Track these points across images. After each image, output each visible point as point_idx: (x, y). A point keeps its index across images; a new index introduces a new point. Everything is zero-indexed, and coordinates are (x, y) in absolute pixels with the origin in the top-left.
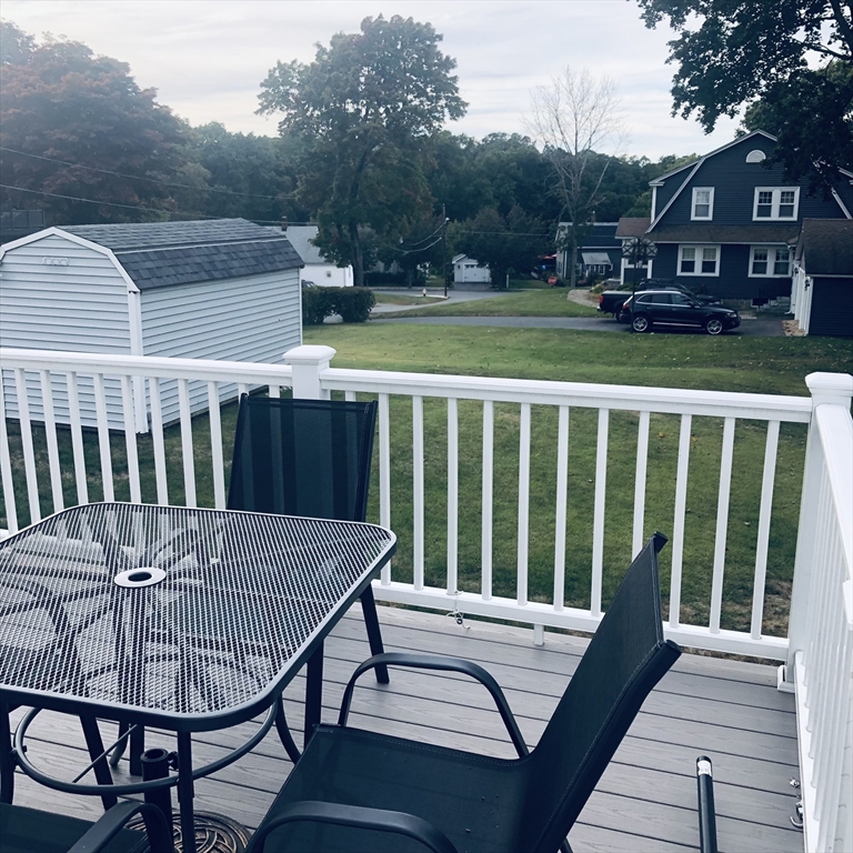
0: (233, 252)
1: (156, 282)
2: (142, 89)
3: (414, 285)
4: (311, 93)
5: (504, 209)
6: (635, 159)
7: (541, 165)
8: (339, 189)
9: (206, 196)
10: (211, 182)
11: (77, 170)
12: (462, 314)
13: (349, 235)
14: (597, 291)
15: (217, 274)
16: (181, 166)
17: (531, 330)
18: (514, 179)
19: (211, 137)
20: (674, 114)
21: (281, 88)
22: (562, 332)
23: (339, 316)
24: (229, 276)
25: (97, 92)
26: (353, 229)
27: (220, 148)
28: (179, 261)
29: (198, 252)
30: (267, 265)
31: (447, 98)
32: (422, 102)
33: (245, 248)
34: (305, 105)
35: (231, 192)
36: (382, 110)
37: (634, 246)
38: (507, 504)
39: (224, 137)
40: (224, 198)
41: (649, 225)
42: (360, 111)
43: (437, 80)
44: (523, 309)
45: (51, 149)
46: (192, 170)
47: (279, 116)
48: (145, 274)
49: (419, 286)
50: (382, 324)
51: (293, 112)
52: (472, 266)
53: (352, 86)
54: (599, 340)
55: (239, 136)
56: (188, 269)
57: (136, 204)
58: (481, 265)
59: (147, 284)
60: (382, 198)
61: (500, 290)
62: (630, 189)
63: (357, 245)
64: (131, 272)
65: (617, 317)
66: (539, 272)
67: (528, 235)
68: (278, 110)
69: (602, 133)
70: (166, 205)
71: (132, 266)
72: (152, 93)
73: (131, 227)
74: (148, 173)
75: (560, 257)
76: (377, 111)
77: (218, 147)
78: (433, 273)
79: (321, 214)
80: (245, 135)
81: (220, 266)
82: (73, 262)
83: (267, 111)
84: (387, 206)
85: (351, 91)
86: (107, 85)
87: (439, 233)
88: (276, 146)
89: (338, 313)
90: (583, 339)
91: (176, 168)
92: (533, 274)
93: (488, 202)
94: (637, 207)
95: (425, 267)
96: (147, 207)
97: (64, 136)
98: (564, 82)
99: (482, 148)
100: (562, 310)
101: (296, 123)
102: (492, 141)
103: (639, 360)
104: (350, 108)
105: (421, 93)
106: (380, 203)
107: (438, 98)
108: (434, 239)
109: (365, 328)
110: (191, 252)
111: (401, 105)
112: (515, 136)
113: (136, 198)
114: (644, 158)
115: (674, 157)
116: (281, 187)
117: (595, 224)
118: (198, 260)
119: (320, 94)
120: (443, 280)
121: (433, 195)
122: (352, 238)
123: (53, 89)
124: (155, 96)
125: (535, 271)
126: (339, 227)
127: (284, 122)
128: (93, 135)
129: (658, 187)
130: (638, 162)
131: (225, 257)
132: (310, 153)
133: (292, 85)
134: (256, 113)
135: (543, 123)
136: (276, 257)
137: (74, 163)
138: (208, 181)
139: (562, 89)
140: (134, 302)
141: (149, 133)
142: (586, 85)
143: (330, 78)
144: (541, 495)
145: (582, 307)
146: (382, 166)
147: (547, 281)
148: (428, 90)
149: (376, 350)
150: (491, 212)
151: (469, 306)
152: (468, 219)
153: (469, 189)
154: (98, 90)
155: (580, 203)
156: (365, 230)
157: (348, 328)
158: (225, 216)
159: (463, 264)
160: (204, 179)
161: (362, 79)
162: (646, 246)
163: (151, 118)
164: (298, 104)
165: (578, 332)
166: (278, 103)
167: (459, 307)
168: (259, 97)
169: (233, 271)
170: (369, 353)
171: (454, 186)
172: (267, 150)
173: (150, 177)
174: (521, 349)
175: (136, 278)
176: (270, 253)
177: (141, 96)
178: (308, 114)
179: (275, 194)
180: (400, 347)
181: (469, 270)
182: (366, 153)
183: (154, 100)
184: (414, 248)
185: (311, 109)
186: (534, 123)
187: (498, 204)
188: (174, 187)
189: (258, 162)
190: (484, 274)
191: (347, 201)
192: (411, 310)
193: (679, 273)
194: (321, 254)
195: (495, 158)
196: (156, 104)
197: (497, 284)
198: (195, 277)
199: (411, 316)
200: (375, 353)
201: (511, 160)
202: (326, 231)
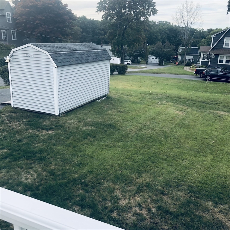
0: (89, 54)
1: (63, 64)
2: (64, 4)
3: (137, 63)
4: (112, 6)
5: (163, 43)
6: (200, 29)
7: (174, 30)
8: (119, 35)
9: (81, 36)
10: (82, 32)
11: (44, 27)
12: (153, 73)
13: (121, 48)
14: (193, 67)
15: (84, 61)
16: (74, 27)
17: (174, 79)
18: (167, 34)
19: (82, 20)
20: (228, 13)
21: (103, 5)
22: (184, 80)
23: (117, 72)
24: (88, 62)
25: (51, 5)
26: (122, 47)
27: (85, 23)
28: (71, 57)
29: (78, 54)
30: (100, 59)
31: (152, 9)
32: (144, 10)
33: (93, 53)
34: (110, 10)
35: (87, 35)
36: (132, 12)
37: (208, 55)
38: (185, 151)
39: (86, 20)
40: (85, 37)
41: (210, 49)
42: (126, 12)
43: (149, 3)
44: (170, 72)
45: (37, 21)
46: (77, 29)
47: (103, 13)
48: (59, 61)
49: (138, 63)
50: (129, 75)
51: (106, 12)
52: (154, 58)
53: (124, 4)
54: (196, 83)
55: (90, 20)
56: (74, 59)
57: (61, 38)
58: (156, 58)
59: (60, 64)
60: (131, 38)
61: (161, 65)
62: (198, 38)
63: (123, 51)
64: (54, 60)
65: (200, 76)
66: (173, 61)
67: (170, 50)
68: (102, 11)
69: (196, 21)
70: (69, 38)
71: (55, 58)
72: (66, 5)
73: (56, 45)
74: (65, 29)
75: (179, 57)
76: (131, 12)
77: (84, 22)
78: (142, 60)
79: (113, 42)
80: (92, 20)
81: (85, 59)
82: (35, 56)
83: (99, 12)
84: (132, 40)
85: (124, 6)
86: (53, 3)
87: (145, 48)
88: (100, 23)
89: (117, 71)
90: (191, 83)
91: (72, 27)
92: (171, 61)
93: (159, 40)
94: (202, 43)
95: (140, 58)
96: (64, 38)
97: (41, 17)
98: (185, 6)
99: (157, 25)
100: (182, 73)
101: (107, 15)
102: (160, 23)
103: (211, 91)
104: (123, 11)
105: (144, 7)
106: (130, 39)
107: (149, 9)
108: (143, 50)
109: (125, 77)
110: (75, 53)
111: (138, 10)
112: (166, 22)
113: (61, 36)
114: (203, 29)
115: (211, 29)
116: (101, 35)
117: (192, 48)
118: (77, 56)
119: (115, 7)
120: (146, 62)
121: (146, 37)
122: (122, 49)
123: (39, 4)
124: (67, 6)
125: (172, 60)
126: (118, 46)
127: (104, 15)
128: (49, 17)
129: (214, 37)
130: (201, 30)
131: (86, 56)
132: (111, 24)
133: (107, 4)
134: (96, 12)
135: (178, 17)
136: (102, 56)
137: (44, 25)
138: (81, 32)
139: (184, 7)
140: (55, 70)
141: (66, 17)
142: (191, 6)
143: (118, 2)
144: (197, 147)
145: (188, 72)
146: (131, 28)
147: (175, 63)
148: (146, 6)
149: (129, 84)
150: (160, 43)
151: (155, 71)
152: (153, 45)
153: (154, 36)
154: (51, 4)
155: (188, 41)
156: (125, 47)
157: (120, 76)
158: (85, 42)
159: (151, 58)
160: (80, 31)
161: (127, 3)
162: (211, 55)
163: (66, 13)
164: (108, 10)
165: (189, 80)
166: (102, 9)
167: (152, 71)
168: (97, 7)
169: (89, 60)
170: (127, 85)
171: (149, 35)
172: (98, 24)
173: (65, 30)
174: (173, 85)
175: (56, 62)
176: (101, 54)
177: (63, 6)
178: (111, 12)
179: (99, 36)
180: (136, 83)
181: (153, 59)
182: (127, 24)
183: (67, 8)
184: (138, 53)
185: (112, 11)
186: (175, 17)
187: (162, 41)
188: (72, 33)
189: (95, 27)
190: (157, 61)
191: (121, 39)
192: (138, 71)
193: (218, 63)
194: (113, 54)
195: (161, 28)
196: (67, 9)
197: (161, 63)
198: (76, 62)
199: (138, 73)
200: (129, 85)
201: (166, 29)
202: (114, 47)
